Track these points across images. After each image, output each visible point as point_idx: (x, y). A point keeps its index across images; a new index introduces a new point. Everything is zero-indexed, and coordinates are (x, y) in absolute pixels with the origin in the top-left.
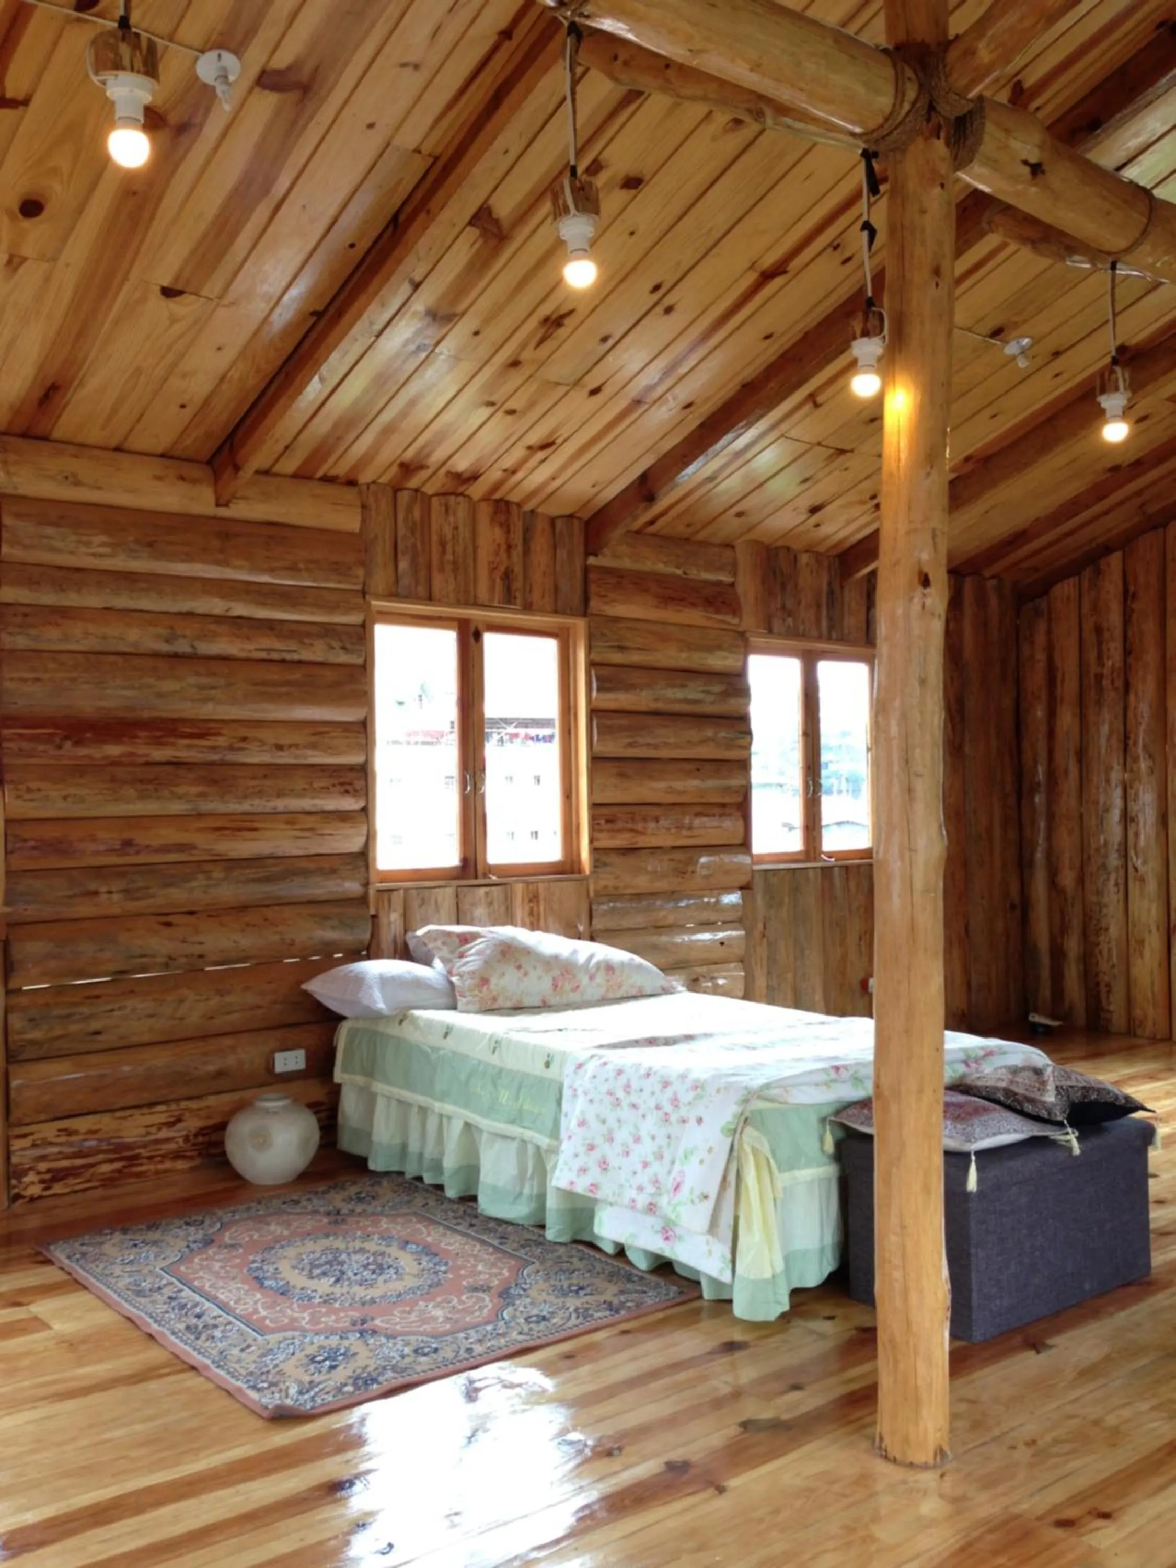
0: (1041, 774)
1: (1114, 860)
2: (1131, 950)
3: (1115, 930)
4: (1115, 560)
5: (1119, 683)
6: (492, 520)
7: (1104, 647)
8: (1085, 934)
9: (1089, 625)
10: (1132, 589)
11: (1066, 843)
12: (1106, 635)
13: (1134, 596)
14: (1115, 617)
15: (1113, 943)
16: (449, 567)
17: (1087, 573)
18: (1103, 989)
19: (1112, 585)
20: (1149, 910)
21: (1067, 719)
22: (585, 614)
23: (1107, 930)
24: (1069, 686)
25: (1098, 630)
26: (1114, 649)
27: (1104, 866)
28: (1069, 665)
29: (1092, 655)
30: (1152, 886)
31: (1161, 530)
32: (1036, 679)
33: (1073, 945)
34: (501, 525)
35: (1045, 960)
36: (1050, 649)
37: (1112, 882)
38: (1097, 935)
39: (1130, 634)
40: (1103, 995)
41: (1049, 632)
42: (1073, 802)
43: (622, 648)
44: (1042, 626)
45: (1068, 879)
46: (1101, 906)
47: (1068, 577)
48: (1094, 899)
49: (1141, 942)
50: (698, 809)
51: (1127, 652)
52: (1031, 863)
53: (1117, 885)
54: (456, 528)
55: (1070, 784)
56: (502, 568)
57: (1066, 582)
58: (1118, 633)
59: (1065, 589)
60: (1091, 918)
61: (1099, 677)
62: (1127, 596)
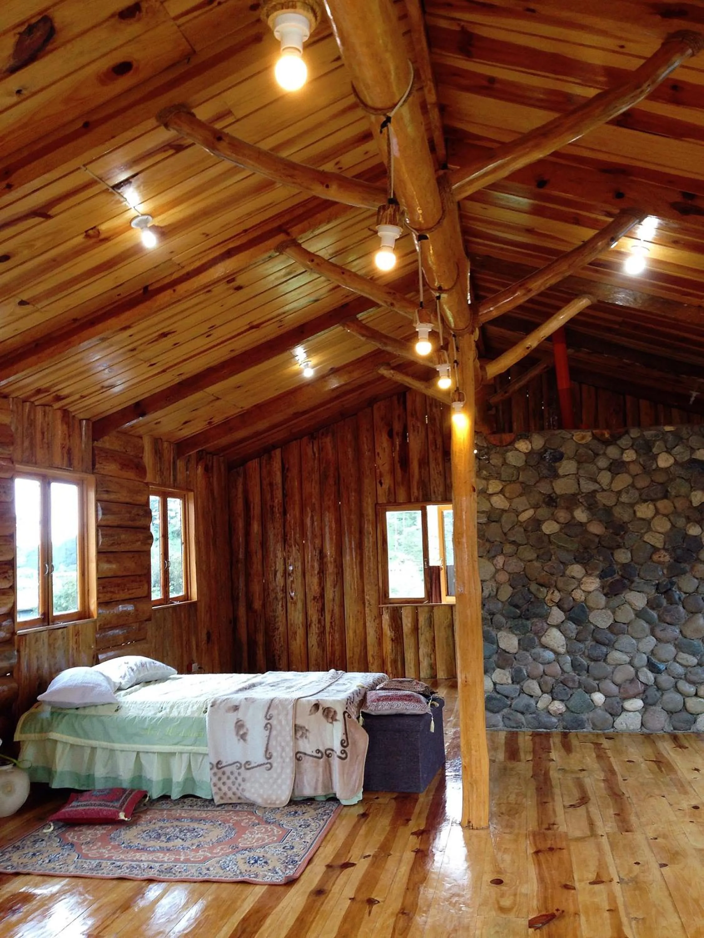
0: (241, 556)
1: (280, 595)
2: (290, 637)
3: (282, 629)
4: (278, 452)
5: (281, 510)
6: (62, 421)
7: (274, 493)
8: (266, 633)
9: (265, 482)
10: (287, 466)
11: (256, 588)
12: (275, 487)
13: (288, 469)
14: (278, 479)
15: (281, 635)
16: (46, 446)
17: (265, 457)
18: (277, 658)
19: (277, 465)
20: (298, 618)
21: (256, 527)
22: (93, 473)
23: (278, 629)
24: (256, 511)
25: (271, 484)
26: (279, 494)
27: (276, 598)
28: (256, 499)
29: (268, 497)
30: (300, 605)
31: (299, 440)
32: (239, 506)
33: (260, 638)
34: (66, 424)
35: (245, 648)
36: (246, 492)
37: (280, 605)
38: (274, 632)
39: (286, 487)
40: (277, 661)
41: (245, 484)
42: (260, 567)
43: (107, 492)
44: (240, 480)
45: (257, 605)
46: (275, 617)
47: (255, 458)
48: (271, 614)
49: (295, 633)
50: (132, 578)
51: (284, 495)
52: (238, 599)
53: (282, 606)
54: (48, 424)
55: (257, 559)
56: (67, 447)
57: (254, 461)
58: (280, 486)
59: (254, 464)
60: (270, 624)
61: (272, 507)
62: (285, 470)
